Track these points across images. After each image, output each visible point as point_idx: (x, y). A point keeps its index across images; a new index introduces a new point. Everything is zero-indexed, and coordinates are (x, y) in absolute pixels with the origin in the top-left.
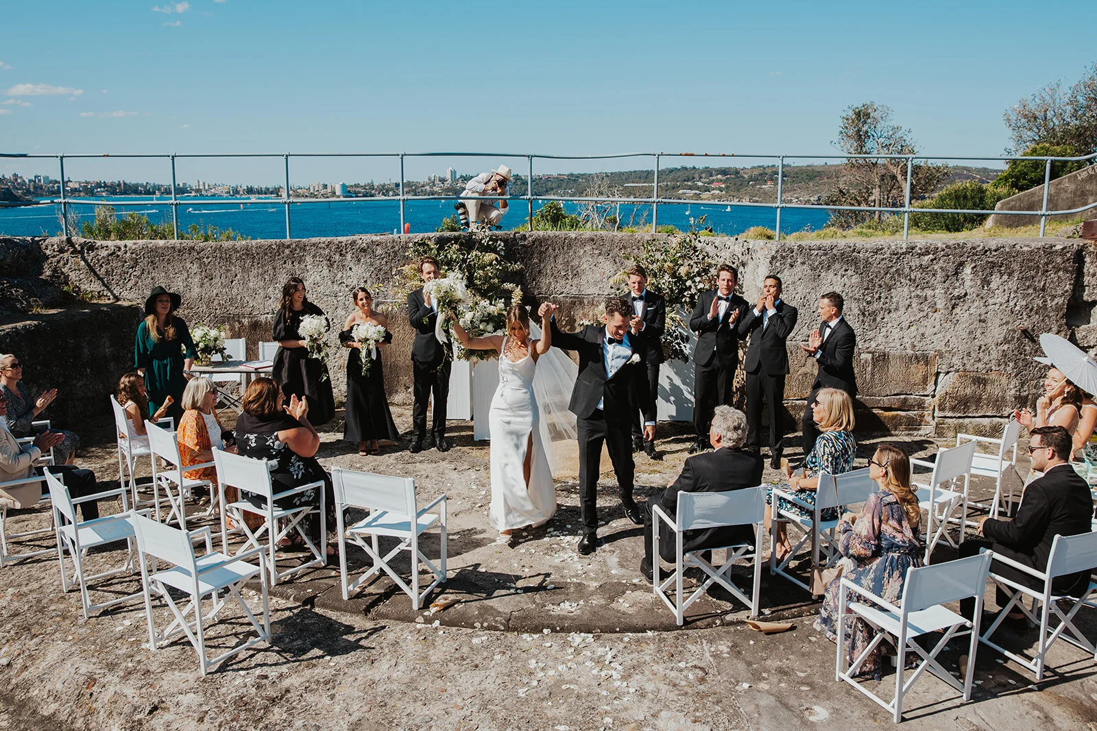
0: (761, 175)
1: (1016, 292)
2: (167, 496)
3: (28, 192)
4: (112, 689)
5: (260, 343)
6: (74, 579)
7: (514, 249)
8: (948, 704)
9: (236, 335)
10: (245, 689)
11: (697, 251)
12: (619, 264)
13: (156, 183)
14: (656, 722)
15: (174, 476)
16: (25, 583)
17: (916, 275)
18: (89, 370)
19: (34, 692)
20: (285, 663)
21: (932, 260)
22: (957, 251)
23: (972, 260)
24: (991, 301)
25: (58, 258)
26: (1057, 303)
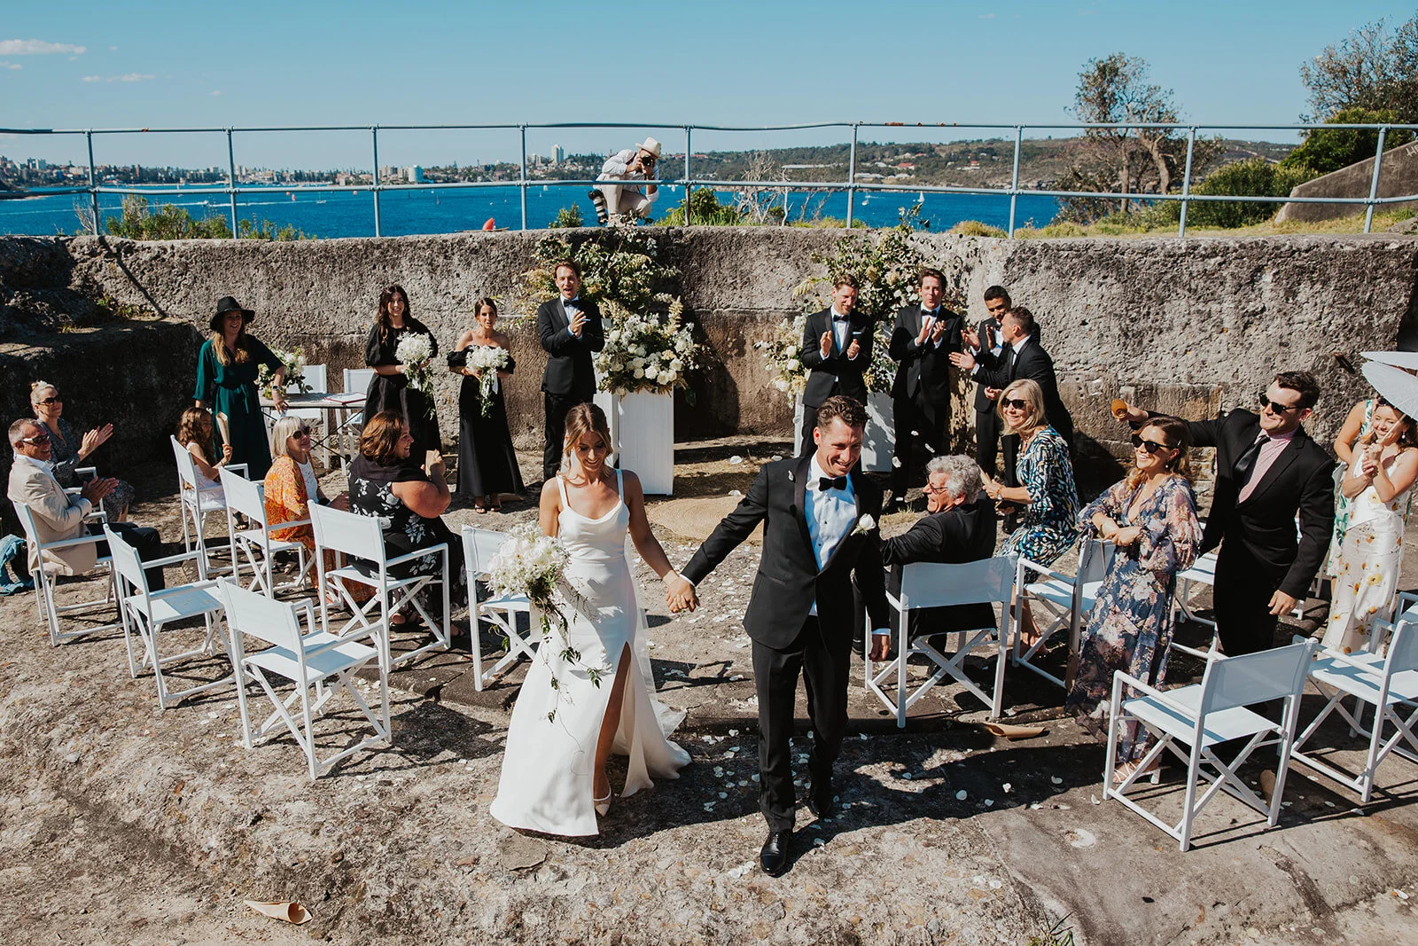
0: (963, 152)
1: (1331, 306)
2: (248, 562)
3: (20, 181)
4: (204, 795)
5: (345, 370)
6: (144, 661)
7: (669, 250)
8: (1249, 830)
9: (313, 361)
10: (365, 797)
11: (908, 252)
12: (802, 269)
13: (180, 168)
14: (879, 845)
15: (257, 536)
16: (84, 665)
17: (1198, 283)
18: (132, 405)
19: (112, 796)
20: (410, 767)
21: (1220, 264)
22: (1255, 252)
23: (1274, 264)
24: (1297, 318)
25: (89, 262)
26: (1387, 322)
